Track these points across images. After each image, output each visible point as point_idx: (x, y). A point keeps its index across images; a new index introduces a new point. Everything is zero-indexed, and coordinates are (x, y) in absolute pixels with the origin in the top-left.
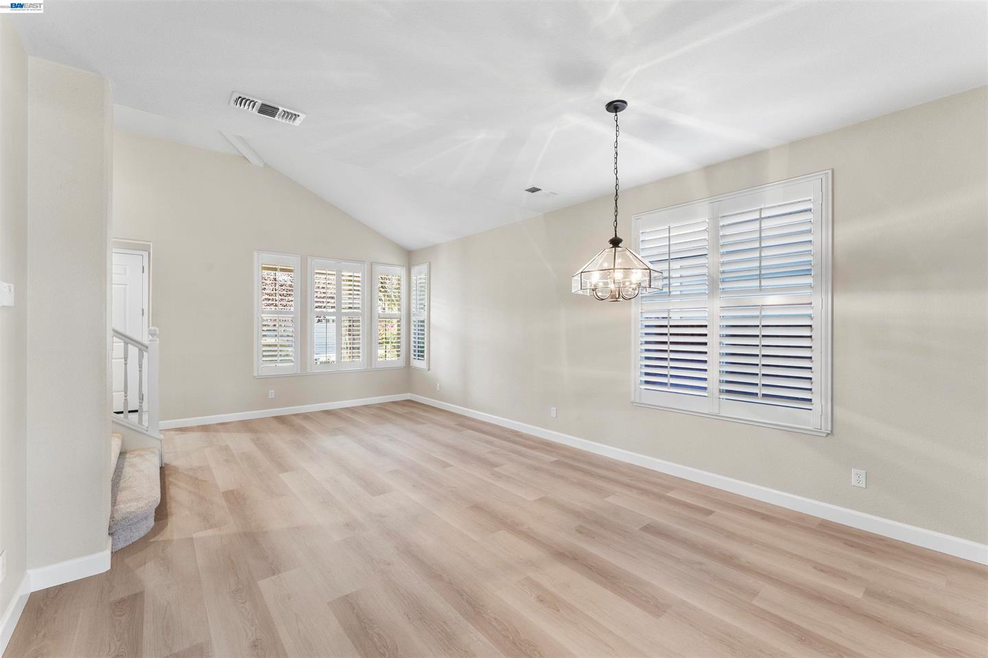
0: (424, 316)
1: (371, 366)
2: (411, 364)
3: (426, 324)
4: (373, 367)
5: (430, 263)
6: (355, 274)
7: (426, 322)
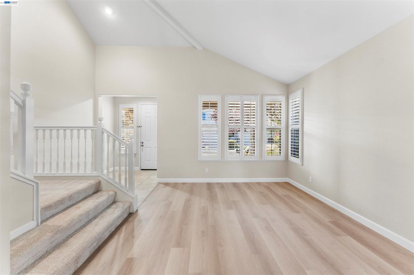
0: (298, 127)
1: (262, 159)
2: (289, 160)
3: (300, 132)
4: (263, 159)
5: (303, 88)
6: (252, 103)
7: (300, 131)
